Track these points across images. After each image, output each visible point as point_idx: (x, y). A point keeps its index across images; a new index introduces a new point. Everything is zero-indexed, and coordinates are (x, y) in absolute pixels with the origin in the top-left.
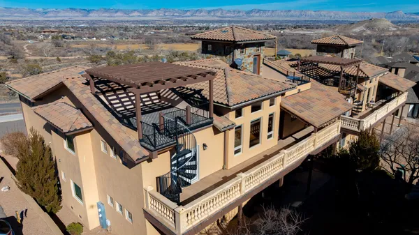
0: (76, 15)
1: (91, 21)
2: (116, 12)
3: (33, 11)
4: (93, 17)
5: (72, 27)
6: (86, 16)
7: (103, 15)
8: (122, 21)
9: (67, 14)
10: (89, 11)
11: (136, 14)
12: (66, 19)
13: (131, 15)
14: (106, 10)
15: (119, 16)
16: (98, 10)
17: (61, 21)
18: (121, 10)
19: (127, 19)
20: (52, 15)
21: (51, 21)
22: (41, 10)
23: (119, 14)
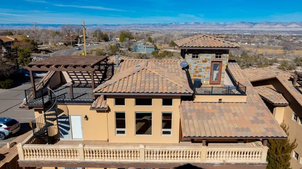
0: (245, 26)
1: (254, 31)
2: (276, 24)
3: (218, 24)
4: (257, 28)
5: (238, 35)
6: (251, 27)
7: (265, 26)
8: (279, 32)
9: (239, 26)
10: (254, 24)
11: (294, 25)
12: (237, 29)
13: (288, 27)
14: (268, 23)
15: (278, 28)
16: (261, 23)
17: (233, 30)
18: (281, 23)
19: (284, 29)
20: (228, 26)
21: (226, 31)
22: (222, 23)
23: (277, 26)
